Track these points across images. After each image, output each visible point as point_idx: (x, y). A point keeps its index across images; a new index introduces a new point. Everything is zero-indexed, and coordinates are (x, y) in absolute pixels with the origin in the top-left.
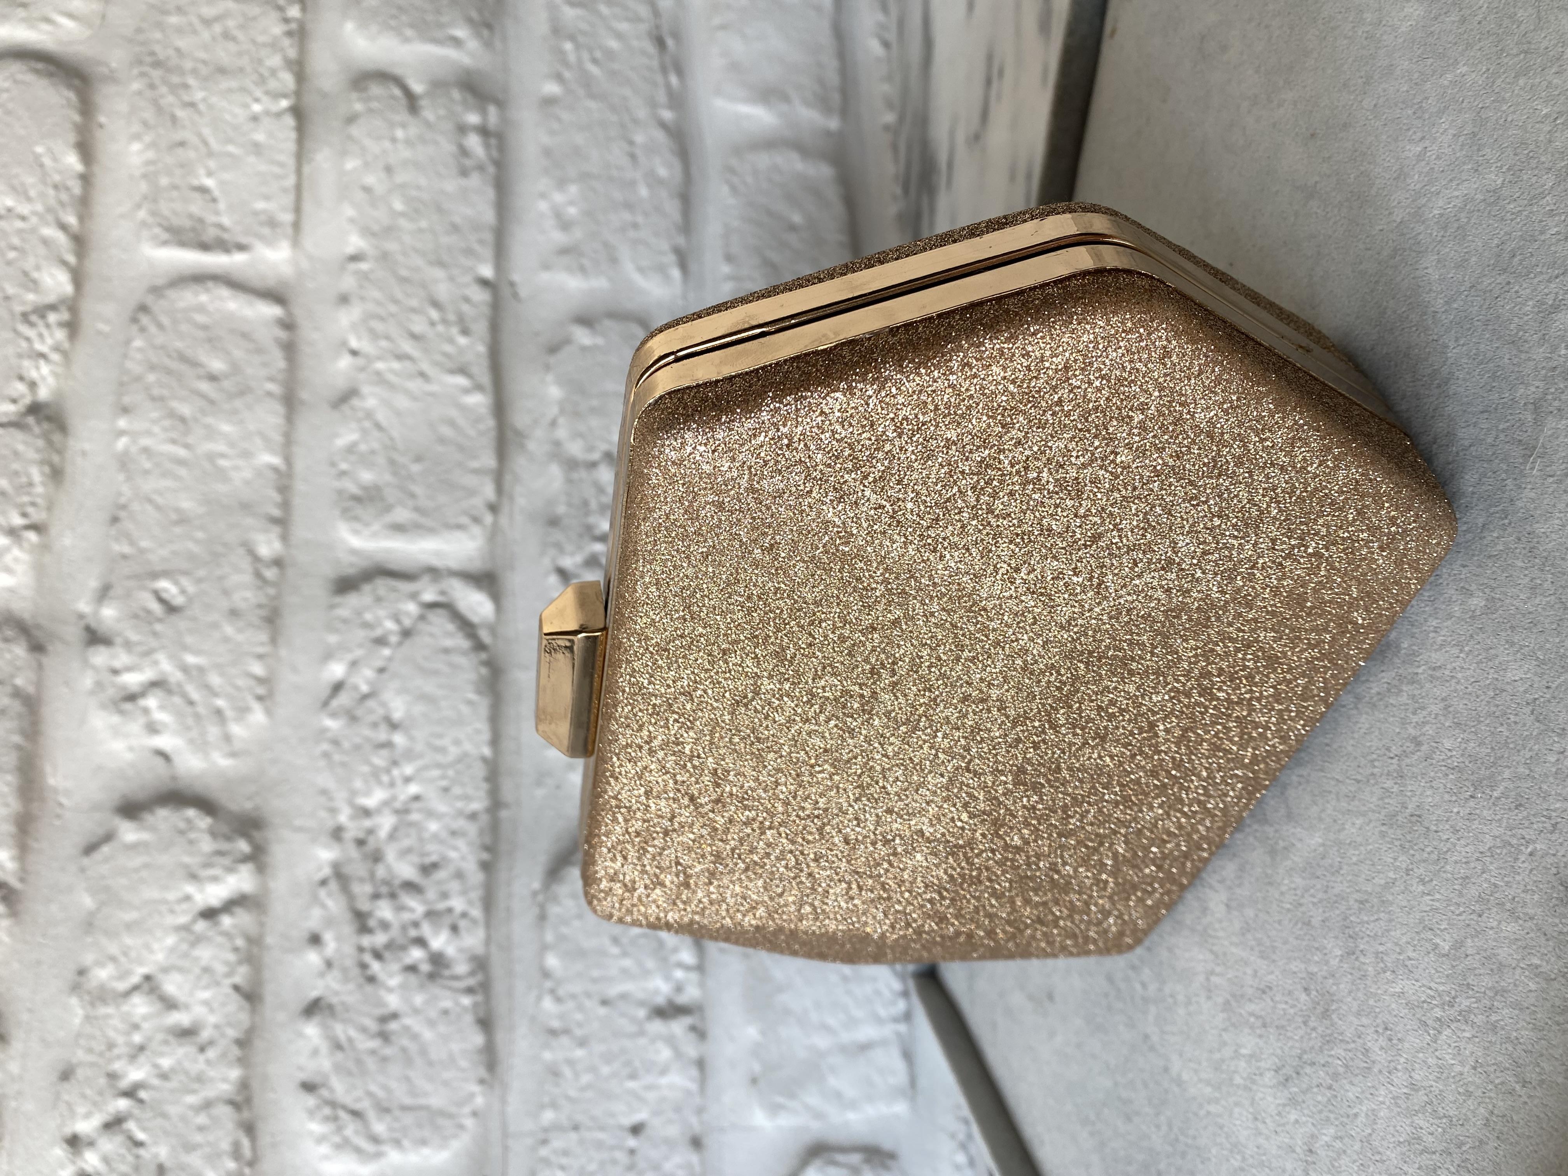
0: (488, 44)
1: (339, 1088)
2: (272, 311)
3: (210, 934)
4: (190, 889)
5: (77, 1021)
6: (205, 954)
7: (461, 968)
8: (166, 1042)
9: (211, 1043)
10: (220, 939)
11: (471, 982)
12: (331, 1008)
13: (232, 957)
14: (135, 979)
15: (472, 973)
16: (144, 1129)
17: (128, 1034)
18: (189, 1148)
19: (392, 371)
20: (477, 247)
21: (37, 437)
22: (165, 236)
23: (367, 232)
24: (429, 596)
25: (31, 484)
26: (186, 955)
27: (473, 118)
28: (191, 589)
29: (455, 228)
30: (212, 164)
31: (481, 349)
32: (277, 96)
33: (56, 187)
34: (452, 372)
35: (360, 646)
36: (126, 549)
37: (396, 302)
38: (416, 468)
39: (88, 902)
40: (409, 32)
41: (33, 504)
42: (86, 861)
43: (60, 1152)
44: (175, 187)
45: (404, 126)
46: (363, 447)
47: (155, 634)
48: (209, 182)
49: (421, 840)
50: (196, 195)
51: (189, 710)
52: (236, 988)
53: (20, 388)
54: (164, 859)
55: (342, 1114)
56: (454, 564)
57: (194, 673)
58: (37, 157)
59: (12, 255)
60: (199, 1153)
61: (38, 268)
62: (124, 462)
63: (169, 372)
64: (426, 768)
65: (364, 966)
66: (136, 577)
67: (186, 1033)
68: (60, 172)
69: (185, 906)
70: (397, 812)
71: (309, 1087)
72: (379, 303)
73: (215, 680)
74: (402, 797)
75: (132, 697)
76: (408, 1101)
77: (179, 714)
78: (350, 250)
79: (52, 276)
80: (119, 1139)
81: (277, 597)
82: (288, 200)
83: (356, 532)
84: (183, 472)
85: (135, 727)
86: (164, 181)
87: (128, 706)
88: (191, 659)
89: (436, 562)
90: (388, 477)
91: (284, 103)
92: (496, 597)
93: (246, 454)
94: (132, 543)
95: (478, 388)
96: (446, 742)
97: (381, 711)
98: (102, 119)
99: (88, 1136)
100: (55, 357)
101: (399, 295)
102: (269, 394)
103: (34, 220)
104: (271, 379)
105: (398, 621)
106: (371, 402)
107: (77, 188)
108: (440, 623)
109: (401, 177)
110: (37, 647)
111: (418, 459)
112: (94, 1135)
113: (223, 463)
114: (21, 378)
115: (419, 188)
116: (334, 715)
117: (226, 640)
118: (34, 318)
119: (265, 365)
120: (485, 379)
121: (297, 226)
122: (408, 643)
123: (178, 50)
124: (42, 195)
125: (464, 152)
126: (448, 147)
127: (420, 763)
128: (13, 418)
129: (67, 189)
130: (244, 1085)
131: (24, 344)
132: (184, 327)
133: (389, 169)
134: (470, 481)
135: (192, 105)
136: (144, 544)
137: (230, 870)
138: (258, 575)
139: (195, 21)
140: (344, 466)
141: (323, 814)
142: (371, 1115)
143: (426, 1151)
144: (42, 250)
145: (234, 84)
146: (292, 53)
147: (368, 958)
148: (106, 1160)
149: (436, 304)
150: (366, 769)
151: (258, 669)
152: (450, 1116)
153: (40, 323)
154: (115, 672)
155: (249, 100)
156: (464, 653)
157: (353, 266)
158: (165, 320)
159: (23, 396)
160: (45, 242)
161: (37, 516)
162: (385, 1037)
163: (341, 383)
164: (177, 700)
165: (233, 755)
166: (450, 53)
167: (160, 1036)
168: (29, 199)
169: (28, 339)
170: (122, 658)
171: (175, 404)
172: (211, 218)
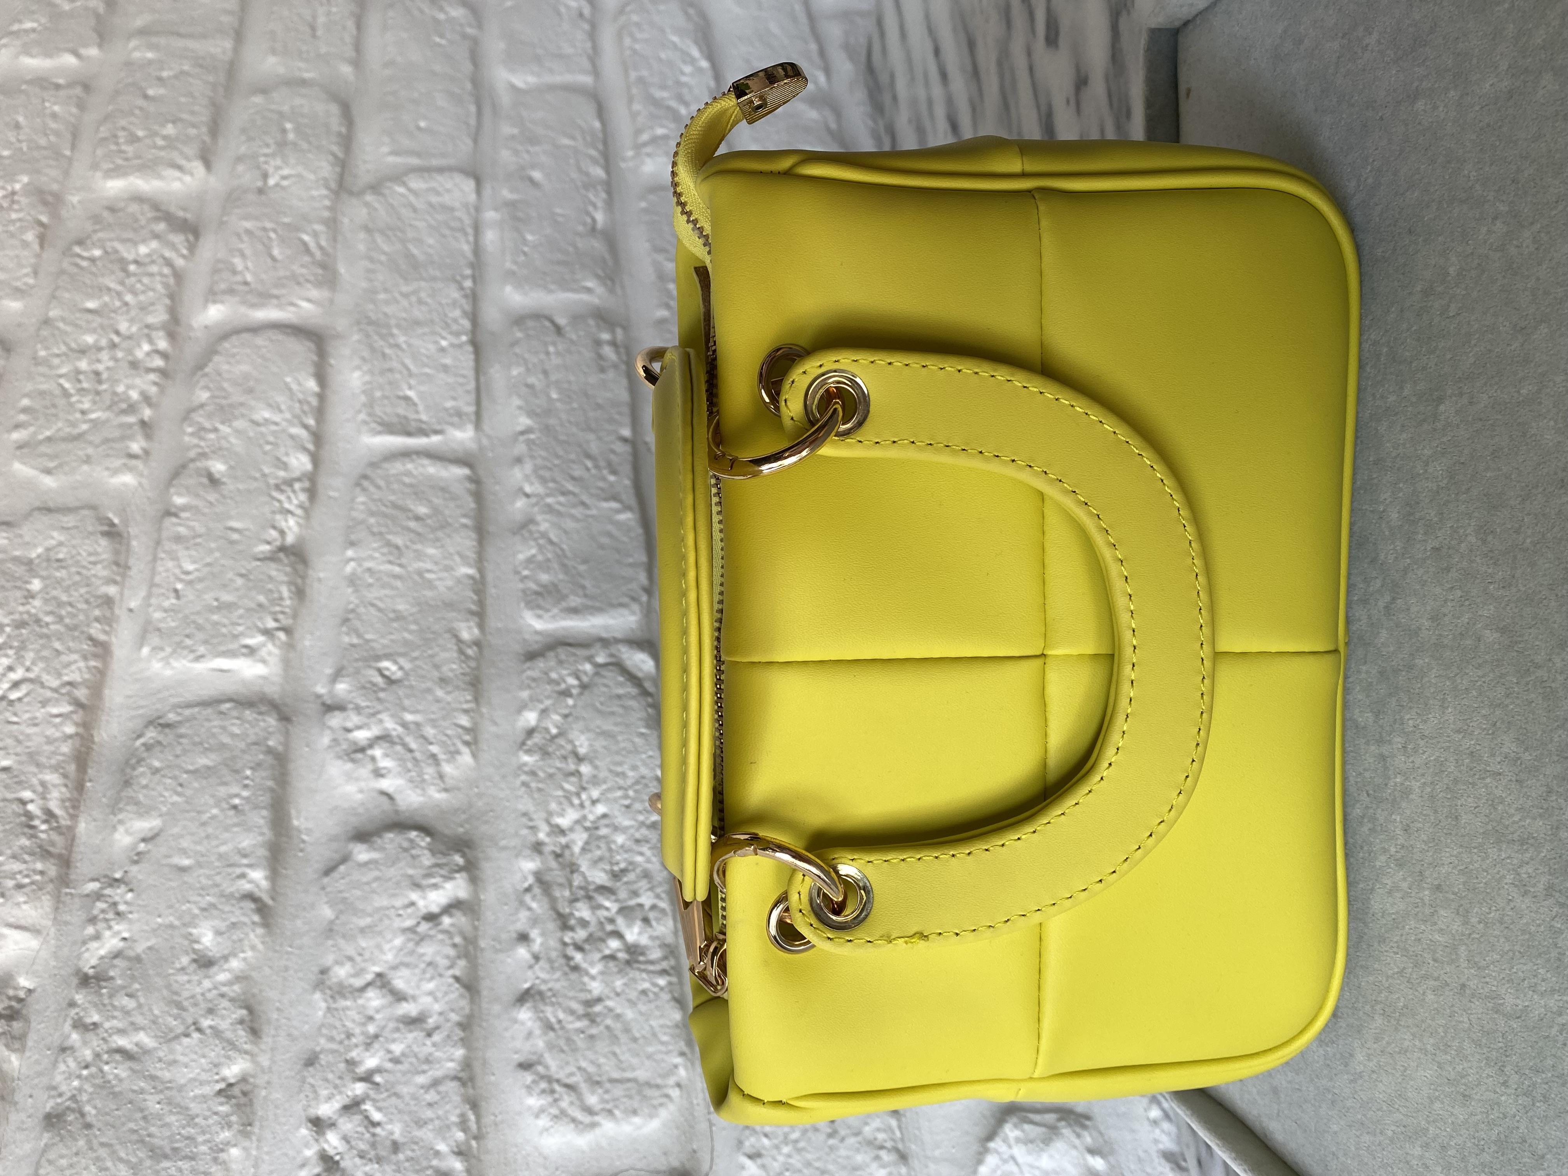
0: (612, 291)
1: (553, 1064)
2: (463, 471)
3: (432, 932)
4: (414, 896)
5: (320, 1013)
6: (428, 950)
7: (655, 954)
8: (397, 1030)
9: (437, 1028)
10: (440, 936)
11: (665, 965)
12: (541, 993)
13: (452, 952)
14: (369, 977)
15: (665, 958)
16: (379, 1109)
17: (364, 1024)
18: (421, 1123)
19: (560, 503)
20: (617, 417)
21: (286, 565)
22: (379, 428)
23: (531, 414)
24: (601, 659)
25: (281, 598)
26: (412, 953)
27: (606, 336)
28: (407, 666)
29: (599, 406)
30: (413, 382)
31: (627, 482)
32: (457, 334)
33: (300, 402)
34: (606, 500)
35: (548, 697)
36: (355, 641)
37: (558, 457)
38: (582, 568)
39: (328, 913)
40: (553, 287)
41: (283, 613)
42: (326, 880)
43: (304, 1132)
44: (387, 397)
45: (554, 344)
46: (540, 558)
47: (379, 699)
48: (411, 393)
49: (610, 850)
50: (403, 403)
51: (409, 755)
52: (457, 979)
53: (274, 533)
54: (392, 872)
55: (557, 1087)
56: (618, 635)
57: (412, 726)
58: (286, 384)
59: (268, 448)
60: (430, 1127)
61: (287, 454)
62: (352, 581)
63: (385, 515)
64: (609, 790)
65: (568, 958)
66: (365, 660)
67: (414, 1022)
68: (302, 392)
69: (409, 910)
70: (587, 829)
71: (525, 1066)
72: (544, 458)
73: (430, 731)
74: (591, 817)
75: (362, 750)
76: (616, 1075)
77: (401, 760)
78: (520, 428)
79: (297, 458)
80: (358, 1118)
81: (478, 668)
82: (472, 397)
83: (539, 617)
84: (399, 584)
85: (365, 771)
86: (378, 394)
87: (359, 756)
88: (409, 717)
89: (604, 635)
90: (561, 576)
91: (464, 338)
92: (656, 656)
93: (448, 569)
94: (359, 636)
95: (627, 508)
96: (625, 768)
97: (569, 747)
98: (332, 361)
99: (330, 1118)
100: (299, 512)
101: (561, 453)
102: (465, 526)
103: (284, 424)
104: (465, 516)
105: (578, 678)
106: (544, 526)
107: (314, 402)
108: (613, 678)
109: (553, 377)
110: (285, 718)
111: (585, 561)
112: (335, 1117)
113: (429, 576)
114: (274, 527)
115: (569, 382)
116: (529, 752)
117: (438, 701)
118: (283, 487)
119: (458, 507)
120: (632, 501)
121: (478, 414)
122: (586, 693)
123: (385, 314)
124: (290, 408)
125: (600, 357)
126: (588, 354)
127: (604, 787)
128: (268, 555)
129: (308, 403)
130: (467, 1064)
131: (277, 504)
132: (396, 486)
133: (545, 373)
134: (627, 572)
135: (397, 346)
136: (368, 636)
137: (448, 878)
138: (461, 652)
139: (397, 295)
140: (526, 573)
141: (525, 832)
142: (584, 1087)
143: (637, 1120)
144: (289, 442)
145: (426, 330)
146: (468, 308)
147: (571, 951)
148: (346, 1139)
149: (589, 456)
150: (560, 793)
151: (464, 721)
152: (658, 1087)
153: (288, 489)
154: (349, 731)
155: (438, 339)
156: (634, 698)
157: (521, 438)
158: (382, 483)
159: (275, 540)
160: (292, 437)
161: (286, 621)
162: (592, 1019)
163: (519, 518)
164: (399, 748)
165: (446, 790)
166: (585, 297)
167: (392, 1025)
168: (281, 411)
169: (279, 501)
170: (354, 719)
171: (390, 537)
172: (412, 416)
